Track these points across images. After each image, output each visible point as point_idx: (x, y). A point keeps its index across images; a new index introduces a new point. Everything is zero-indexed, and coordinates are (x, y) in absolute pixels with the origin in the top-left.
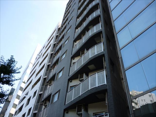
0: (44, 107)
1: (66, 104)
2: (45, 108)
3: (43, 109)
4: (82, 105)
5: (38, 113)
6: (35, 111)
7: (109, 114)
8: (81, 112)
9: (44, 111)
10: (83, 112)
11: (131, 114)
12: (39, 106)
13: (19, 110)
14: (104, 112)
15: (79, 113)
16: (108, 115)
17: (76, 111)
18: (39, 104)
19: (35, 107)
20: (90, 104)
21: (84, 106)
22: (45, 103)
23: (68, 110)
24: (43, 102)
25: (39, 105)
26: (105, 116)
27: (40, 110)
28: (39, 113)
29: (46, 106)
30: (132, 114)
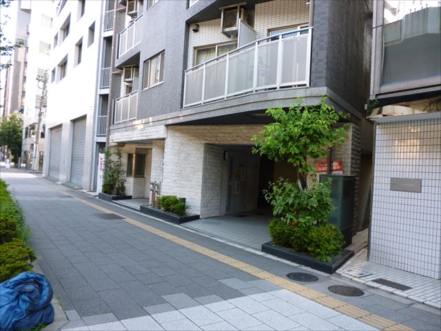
0: (128, 18)
1: (191, 5)
2: (131, 21)
3: (127, 24)
4: (236, 8)
5: (115, 36)
6: (106, 32)
7: (312, 29)
8: (234, 28)
9: (133, 29)
10: (240, 25)
11: (374, 26)
12: (115, 16)
13: (63, 32)
14: (299, 25)
15: (227, 30)
16: (310, 31)
17: (219, 24)
18: (115, 10)
19: (103, 20)
20: (259, 5)
21: (242, 9)
22: (131, 8)
23: (199, 24)
24: (125, 5)
25: (115, 14)
26: (301, 34)
27: (119, 28)
28: (117, 35)
29: (133, 16)
30: (376, 27)
